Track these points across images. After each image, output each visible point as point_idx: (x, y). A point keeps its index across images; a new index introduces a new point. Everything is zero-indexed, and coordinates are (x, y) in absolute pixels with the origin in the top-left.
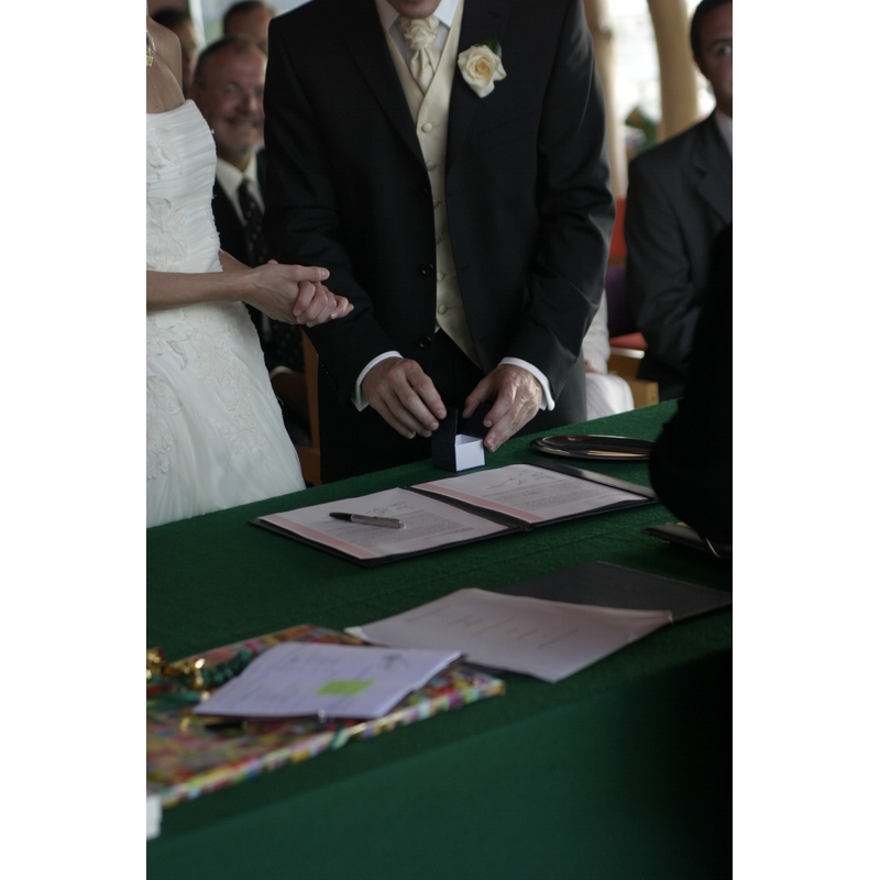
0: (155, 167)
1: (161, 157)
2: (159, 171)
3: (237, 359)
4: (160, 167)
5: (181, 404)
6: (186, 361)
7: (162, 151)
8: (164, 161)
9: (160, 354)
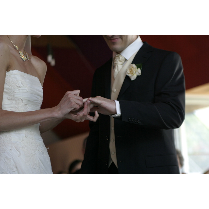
0: (18, 87)
1: (21, 84)
2: (20, 89)
3: (40, 161)
4: (20, 87)
5: (17, 168)
6: (20, 154)
7: (21, 82)
8: (21, 85)
9: (11, 150)
